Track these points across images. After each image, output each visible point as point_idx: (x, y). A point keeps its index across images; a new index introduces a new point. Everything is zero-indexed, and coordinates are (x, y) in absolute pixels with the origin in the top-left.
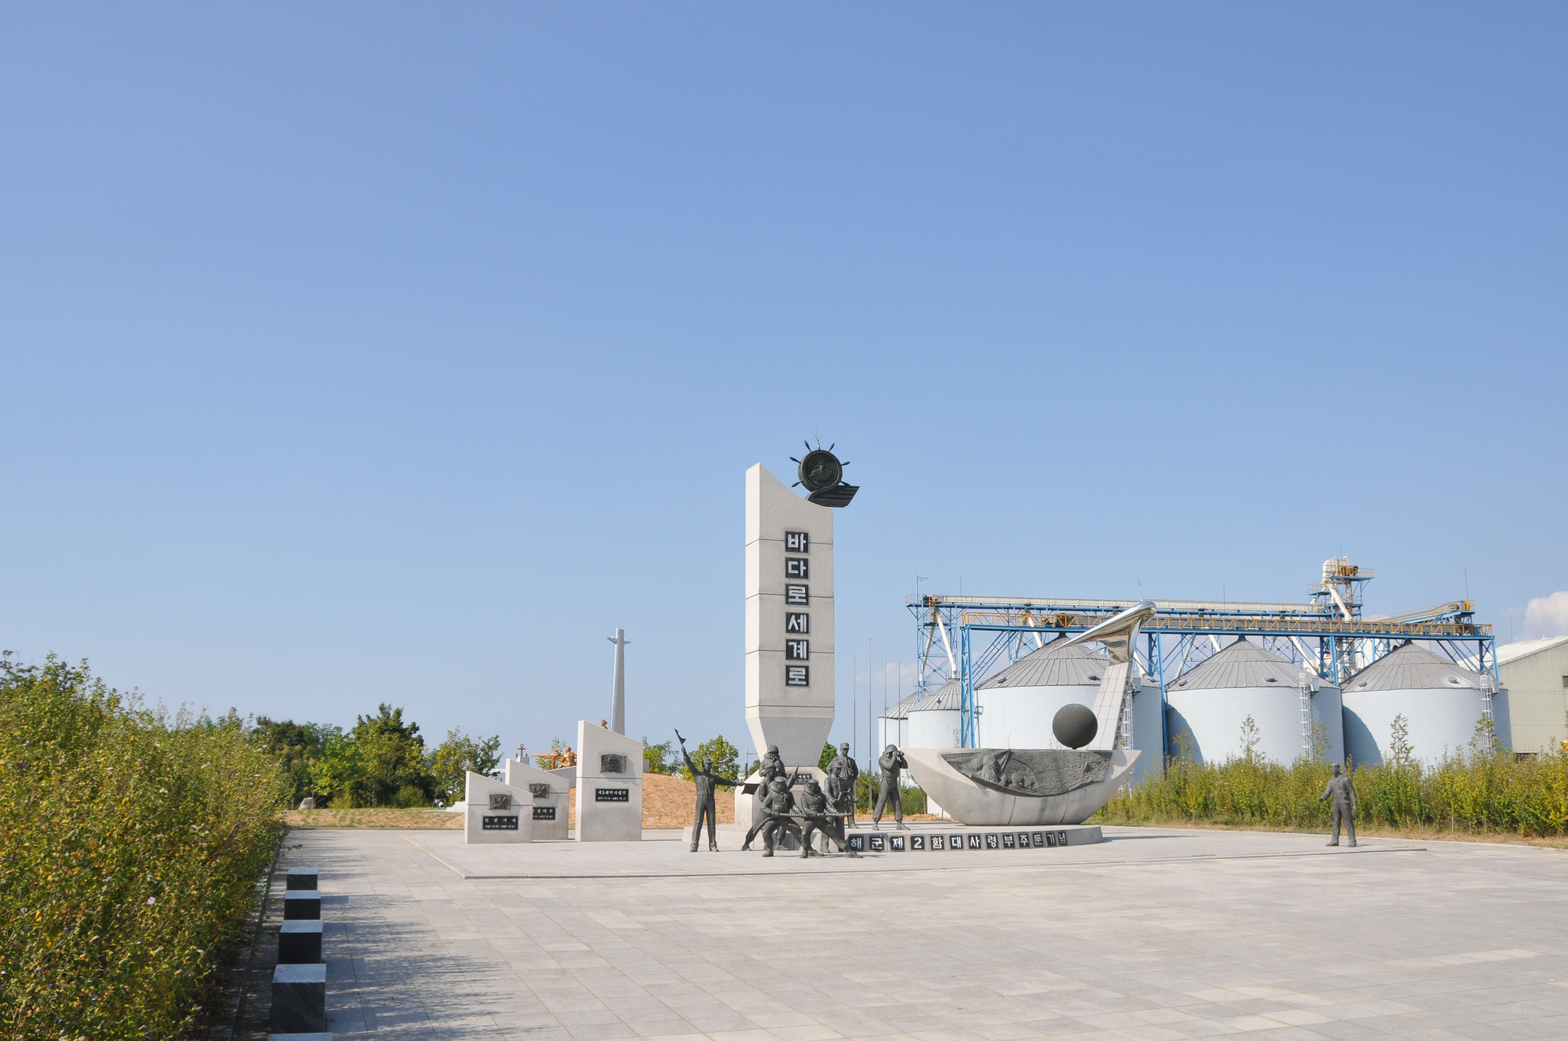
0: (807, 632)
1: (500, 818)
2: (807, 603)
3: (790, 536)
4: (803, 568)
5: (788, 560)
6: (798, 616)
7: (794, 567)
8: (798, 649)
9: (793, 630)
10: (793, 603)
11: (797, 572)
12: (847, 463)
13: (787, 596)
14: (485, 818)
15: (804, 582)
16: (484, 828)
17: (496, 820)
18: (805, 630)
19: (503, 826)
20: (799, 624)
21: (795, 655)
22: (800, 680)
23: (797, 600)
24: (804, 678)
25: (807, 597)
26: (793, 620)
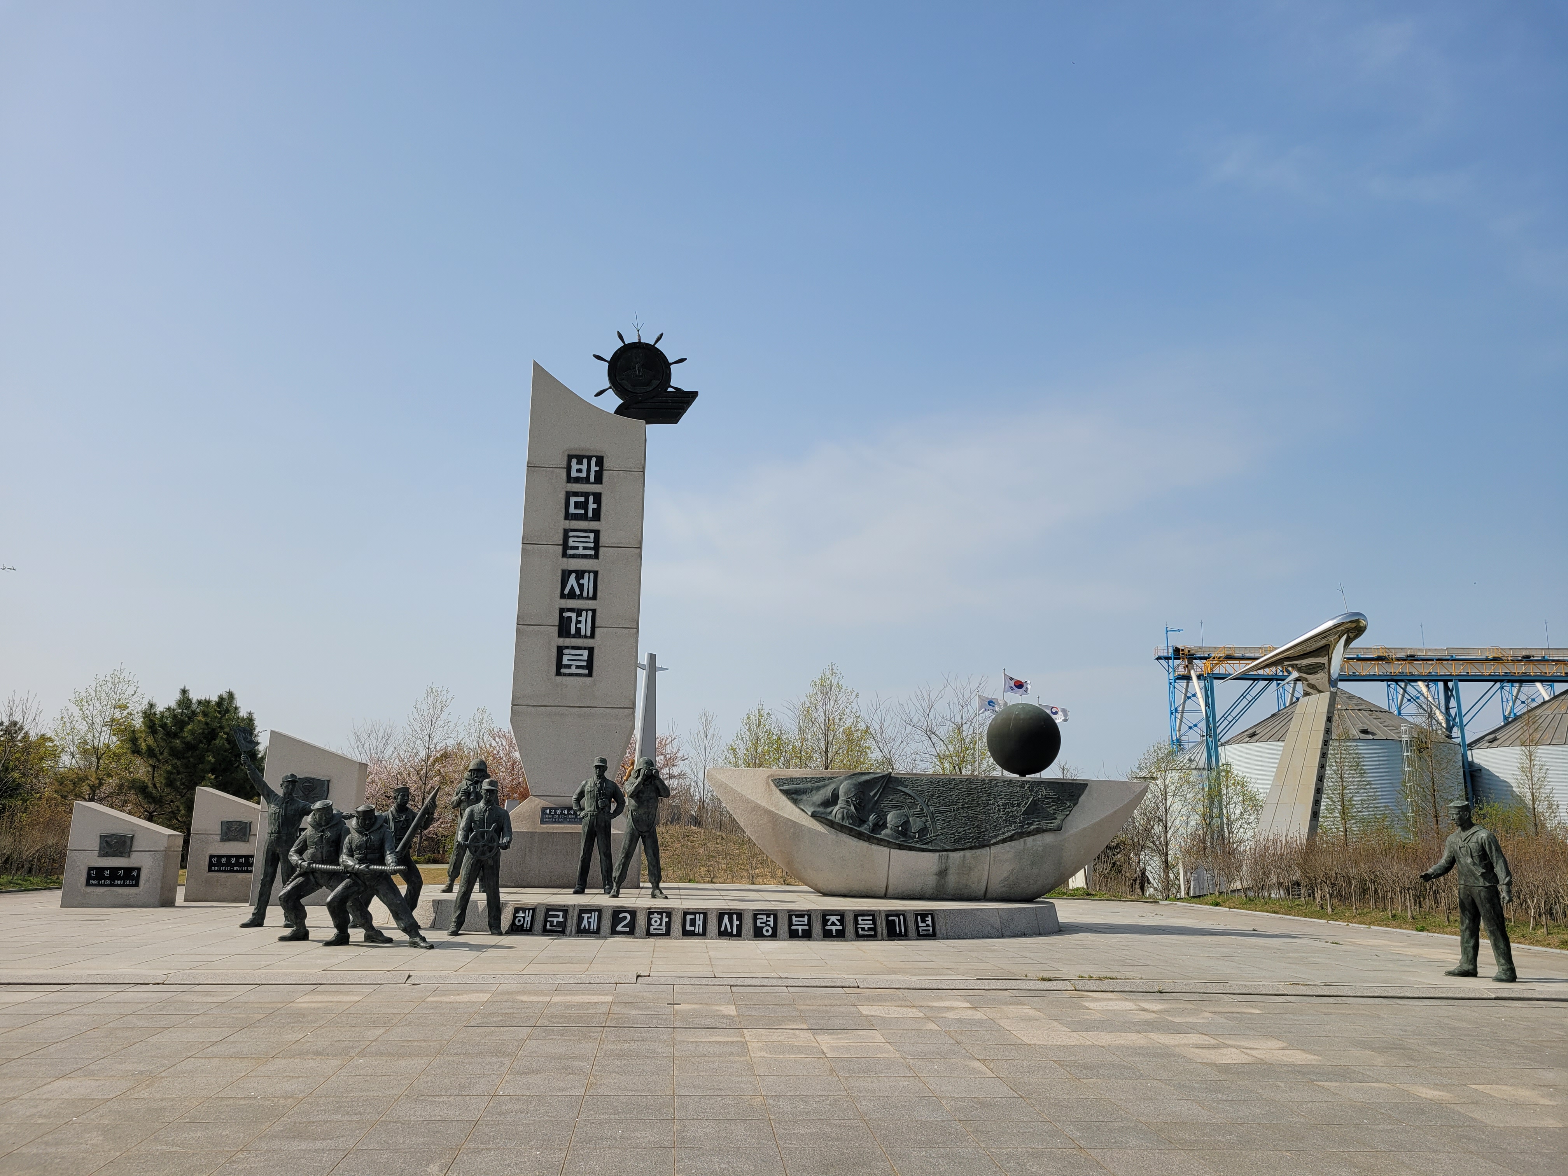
0: (595, 597)
1: (114, 871)
2: (596, 556)
3: (574, 461)
4: (592, 506)
5: (568, 495)
6: (580, 575)
7: (577, 505)
8: (578, 622)
9: (572, 595)
10: (573, 556)
11: (582, 512)
12: (681, 361)
13: (565, 546)
14: (90, 869)
15: (594, 525)
16: (88, 884)
17: (107, 873)
18: (591, 595)
19: (116, 882)
20: (581, 587)
21: (573, 631)
22: (578, 667)
23: (581, 551)
24: (585, 664)
25: (596, 548)
26: (572, 580)
